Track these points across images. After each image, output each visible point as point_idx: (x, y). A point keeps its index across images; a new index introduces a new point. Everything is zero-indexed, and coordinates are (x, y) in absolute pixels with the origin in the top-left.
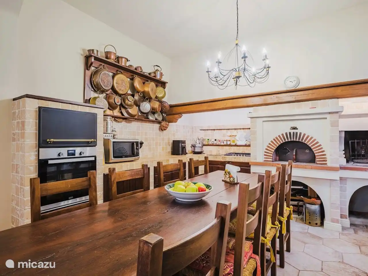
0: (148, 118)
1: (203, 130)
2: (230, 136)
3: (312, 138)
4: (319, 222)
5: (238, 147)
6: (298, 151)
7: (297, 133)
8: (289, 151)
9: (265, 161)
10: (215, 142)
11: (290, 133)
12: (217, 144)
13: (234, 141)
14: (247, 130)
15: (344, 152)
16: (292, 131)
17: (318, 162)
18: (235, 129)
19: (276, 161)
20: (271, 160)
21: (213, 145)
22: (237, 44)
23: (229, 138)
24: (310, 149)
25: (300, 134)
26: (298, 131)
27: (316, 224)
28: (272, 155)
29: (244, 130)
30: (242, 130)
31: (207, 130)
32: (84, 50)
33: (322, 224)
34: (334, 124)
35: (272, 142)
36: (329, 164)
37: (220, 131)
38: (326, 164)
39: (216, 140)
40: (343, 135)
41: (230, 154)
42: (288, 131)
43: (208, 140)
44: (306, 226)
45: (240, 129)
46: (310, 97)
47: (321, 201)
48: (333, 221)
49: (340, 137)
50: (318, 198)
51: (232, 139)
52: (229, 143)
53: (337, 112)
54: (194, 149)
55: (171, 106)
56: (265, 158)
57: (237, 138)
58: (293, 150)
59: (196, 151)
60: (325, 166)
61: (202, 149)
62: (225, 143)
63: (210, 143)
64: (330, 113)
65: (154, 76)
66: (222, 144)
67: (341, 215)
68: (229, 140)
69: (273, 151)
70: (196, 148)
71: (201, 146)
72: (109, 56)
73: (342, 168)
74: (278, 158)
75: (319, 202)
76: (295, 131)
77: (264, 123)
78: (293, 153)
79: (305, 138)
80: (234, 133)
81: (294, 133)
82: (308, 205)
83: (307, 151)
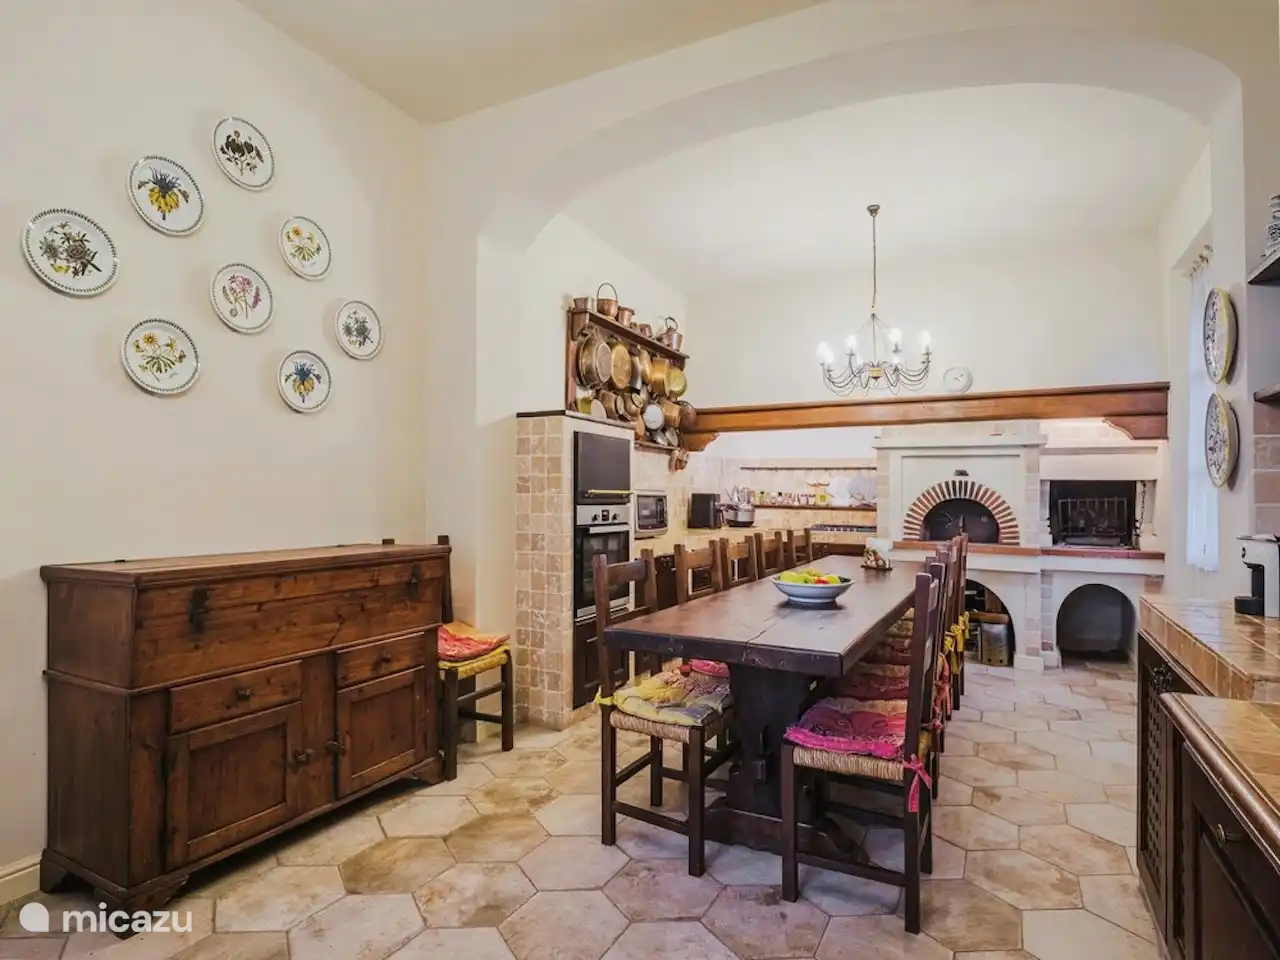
0: (655, 442)
1: (749, 469)
2: (815, 485)
3: (993, 494)
4: (1004, 657)
5: (834, 512)
6: (966, 519)
7: (966, 483)
8: (950, 521)
9: (905, 539)
10: (780, 499)
11: (954, 483)
12: (785, 503)
13: (823, 498)
14: (853, 471)
15: (1048, 523)
16: (958, 479)
17: (1004, 541)
18: (826, 469)
19: (925, 540)
20: (917, 537)
21: (773, 506)
22: (873, 315)
23: (812, 491)
24: (991, 516)
25: (973, 484)
26: (970, 480)
27: (1001, 661)
28: (919, 527)
29: (848, 471)
30: (842, 471)
31: (759, 469)
32: (566, 297)
33: (1010, 663)
34: (1033, 468)
35: (919, 499)
36: (1023, 544)
37: (790, 472)
38: (1018, 544)
39: (780, 494)
40: (1047, 487)
41: (822, 527)
42: (951, 477)
43: (762, 493)
44: (984, 667)
45: (838, 469)
46: (990, 412)
47: (1010, 618)
48: (1031, 652)
49: (1042, 493)
50: (1005, 610)
51: (820, 491)
52: (812, 501)
53: (1037, 446)
54: (736, 515)
55: (700, 413)
56: (905, 534)
57: (830, 490)
58: (958, 517)
59: (740, 519)
60: (1018, 547)
61: (752, 516)
62: (803, 501)
63: (768, 501)
64: (1025, 446)
65: (668, 345)
66: (796, 504)
67: (1043, 644)
68: (812, 494)
69: (922, 519)
70: (740, 513)
71: (750, 507)
72: (606, 307)
73: (1046, 552)
74: (928, 534)
75: (1005, 617)
76: (963, 479)
77: (905, 460)
78: (958, 523)
79: (981, 492)
80: (824, 477)
81: (960, 483)
82: (986, 627)
83: (984, 519)
